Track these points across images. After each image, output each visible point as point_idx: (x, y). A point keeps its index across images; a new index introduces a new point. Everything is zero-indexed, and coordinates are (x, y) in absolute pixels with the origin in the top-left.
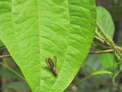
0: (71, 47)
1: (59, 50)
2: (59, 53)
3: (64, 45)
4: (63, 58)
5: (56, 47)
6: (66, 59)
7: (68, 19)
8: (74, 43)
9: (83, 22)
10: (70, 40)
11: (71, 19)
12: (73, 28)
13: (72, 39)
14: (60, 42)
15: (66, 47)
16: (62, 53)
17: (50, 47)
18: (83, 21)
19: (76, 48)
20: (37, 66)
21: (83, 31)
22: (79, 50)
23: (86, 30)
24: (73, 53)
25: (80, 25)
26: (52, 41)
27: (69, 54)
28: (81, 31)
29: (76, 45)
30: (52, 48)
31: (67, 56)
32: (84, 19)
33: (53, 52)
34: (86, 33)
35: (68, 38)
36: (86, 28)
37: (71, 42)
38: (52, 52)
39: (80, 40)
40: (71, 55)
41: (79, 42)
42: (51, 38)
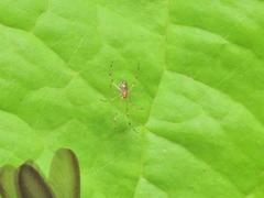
0: (190, 84)
1: (98, 103)
2: (99, 124)
3: (138, 71)
4: (132, 167)
5: (77, 83)
6: (155, 170)
8: (214, 53)
10: (178, 30)
14: (107, 50)
15: (149, 81)
16: (122, 130)
17: (32, 86)
19: (227, 88)
22: (245, 100)
24: (203, 124)
26: (47, 37)
27: (174, 138)
29: (229, 64)
30: (48, 94)
31: (157, 147)
33: (51, 125)
35: (162, 18)
37: (189, 46)
38: (47, 118)
40: (192, 143)
41: (244, 41)
42: (43, 22)
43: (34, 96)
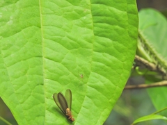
0: (96, 74)
1: (76, 79)
2: (76, 84)
3: (85, 72)
4: (83, 93)
5: (71, 74)
6: (89, 94)
7: (90, 28)
8: (102, 68)
9: (115, 33)
10: (94, 62)
11: (95, 28)
12: (99, 43)
13: (98, 60)
14: (78, 67)
15: (87, 74)
16: (81, 85)
17: (61, 75)
18: (116, 30)
19: (105, 76)
20: (39, 106)
21: (117, 48)
22: (109, 78)
23: (121, 45)
24: (99, 84)
25: (110, 37)
26: (64, 64)
27: (93, 87)
28: (112, 47)
29: (105, 70)
30: (64, 77)
31: (89, 89)
32: (117, 27)
33: (65, 84)
34: (121, 51)
35: (90, 60)
36: (121, 43)
37: (97, 66)
38: (64, 82)
39: (111, 62)
40: (97, 88)
41: (109, 65)
42: (63, 61)
43: (61, 77)
